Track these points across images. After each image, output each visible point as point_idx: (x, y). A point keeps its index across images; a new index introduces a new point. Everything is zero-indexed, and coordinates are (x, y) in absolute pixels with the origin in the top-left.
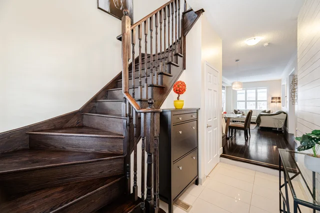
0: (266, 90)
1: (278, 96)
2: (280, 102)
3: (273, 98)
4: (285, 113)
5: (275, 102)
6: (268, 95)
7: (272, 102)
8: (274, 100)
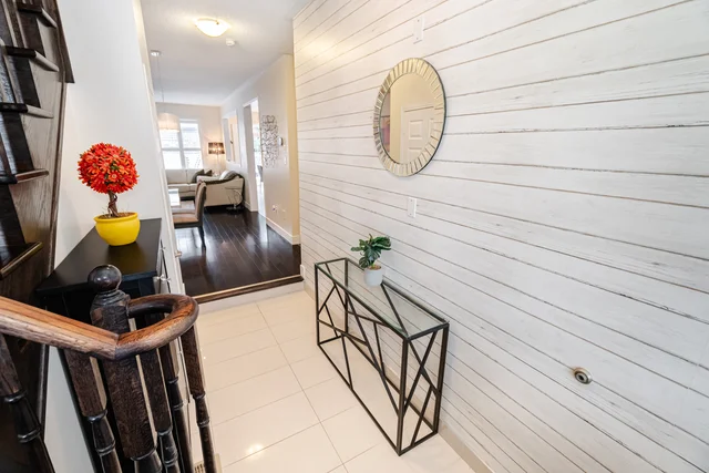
0: (196, 126)
1: (219, 141)
2: (223, 152)
3: (211, 145)
4: (241, 177)
5: (214, 153)
6: (202, 138)
7: (210, 152)
8: (214, 149)
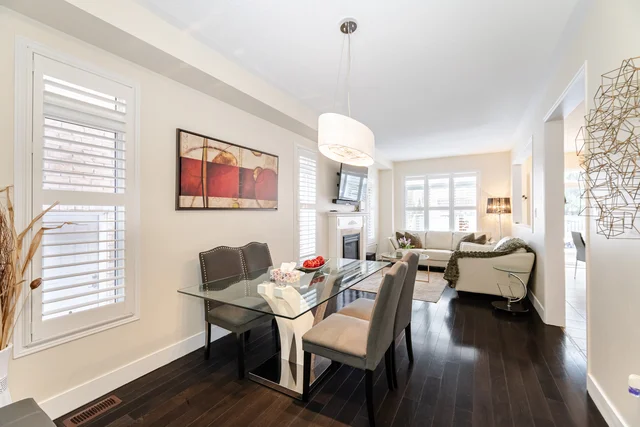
0: (474, 179)
1: (503, 195)
2: (508, 211)
3: (491, 201)
4: (529, 250)
5: (495, 212)
7: (489, 211)
8: (494, 207)
